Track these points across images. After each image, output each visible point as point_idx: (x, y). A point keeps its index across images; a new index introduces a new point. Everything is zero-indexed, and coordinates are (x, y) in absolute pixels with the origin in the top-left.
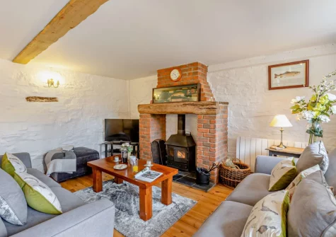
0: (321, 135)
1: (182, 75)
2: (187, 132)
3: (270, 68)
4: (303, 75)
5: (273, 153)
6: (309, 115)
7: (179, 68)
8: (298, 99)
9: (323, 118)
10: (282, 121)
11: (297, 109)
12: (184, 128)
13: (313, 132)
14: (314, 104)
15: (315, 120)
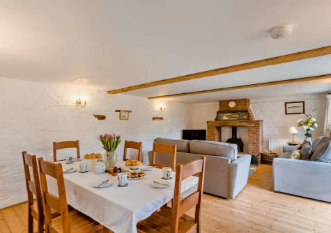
0: (310, 136)
1: (237, 105)
2: (238, 136)
3: (286, 104)
4: (302, 108)
5: (290, 144)
6: (305, 127)
7: (235, 101)
8: (301, 120)
9: (311, 129)
10: (294, 130)
11: (300, 125)
12: (236, 135)
13: (308, 135)
14: (307, 122)
15: (308, 130)
